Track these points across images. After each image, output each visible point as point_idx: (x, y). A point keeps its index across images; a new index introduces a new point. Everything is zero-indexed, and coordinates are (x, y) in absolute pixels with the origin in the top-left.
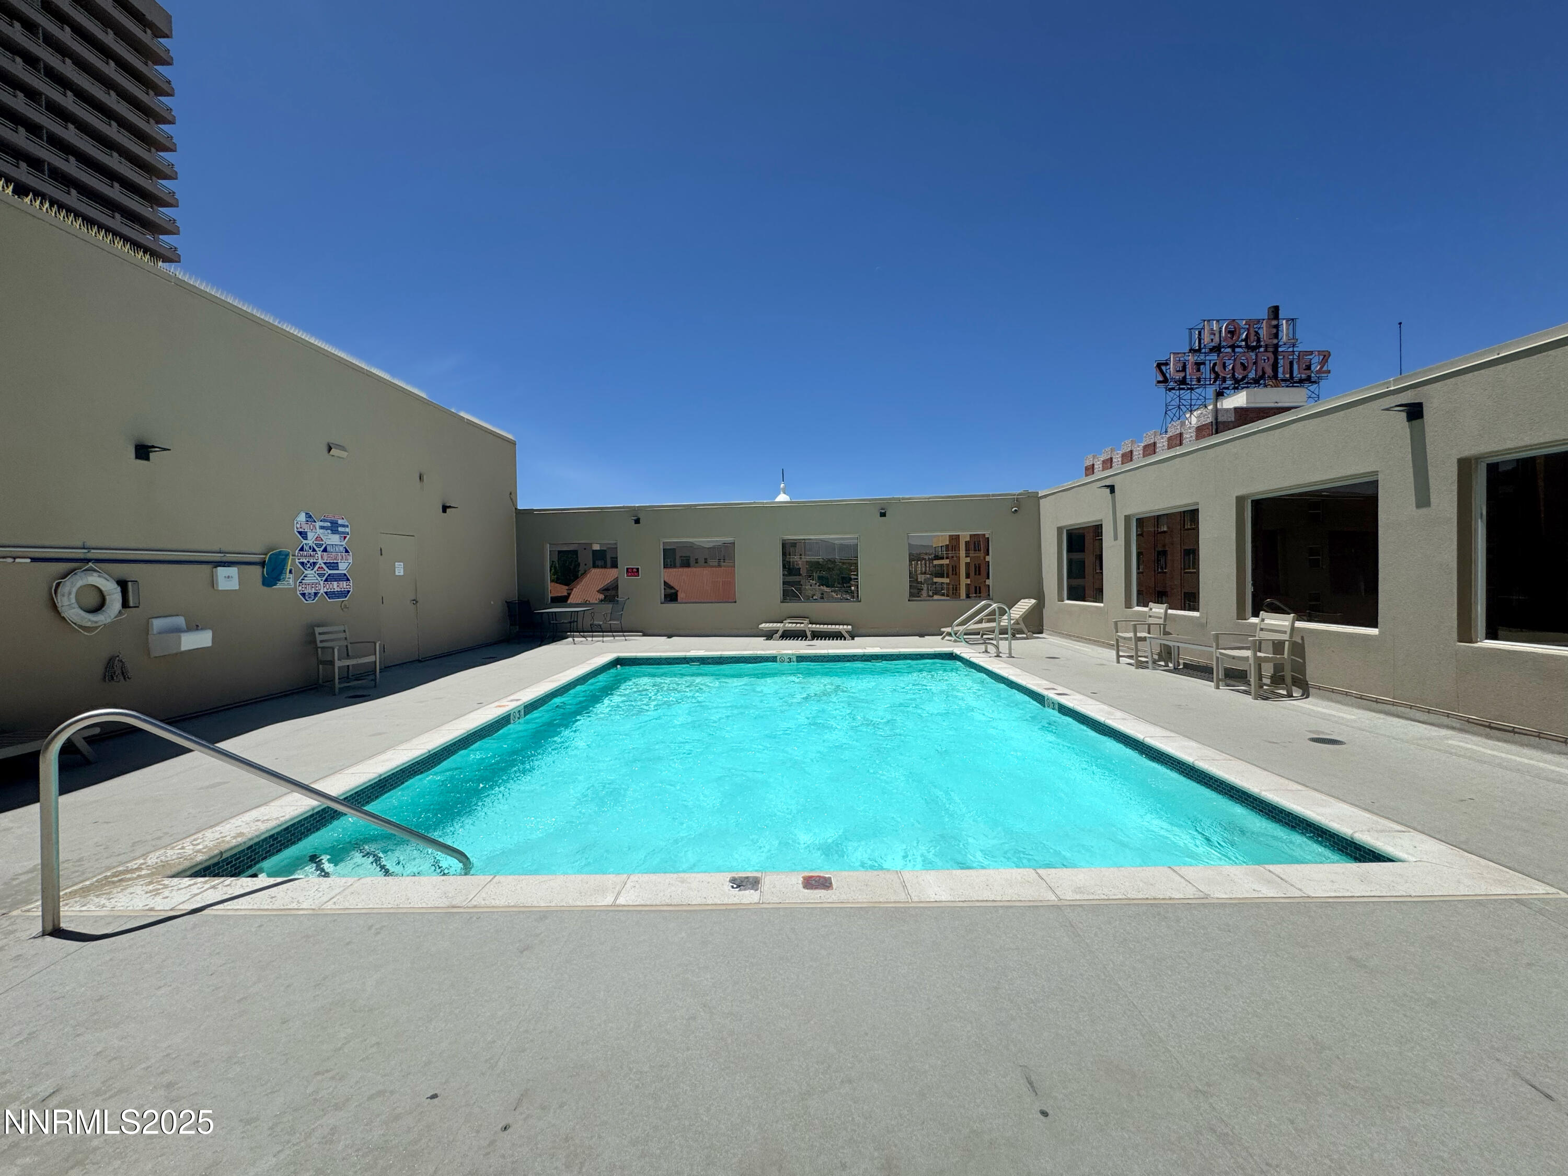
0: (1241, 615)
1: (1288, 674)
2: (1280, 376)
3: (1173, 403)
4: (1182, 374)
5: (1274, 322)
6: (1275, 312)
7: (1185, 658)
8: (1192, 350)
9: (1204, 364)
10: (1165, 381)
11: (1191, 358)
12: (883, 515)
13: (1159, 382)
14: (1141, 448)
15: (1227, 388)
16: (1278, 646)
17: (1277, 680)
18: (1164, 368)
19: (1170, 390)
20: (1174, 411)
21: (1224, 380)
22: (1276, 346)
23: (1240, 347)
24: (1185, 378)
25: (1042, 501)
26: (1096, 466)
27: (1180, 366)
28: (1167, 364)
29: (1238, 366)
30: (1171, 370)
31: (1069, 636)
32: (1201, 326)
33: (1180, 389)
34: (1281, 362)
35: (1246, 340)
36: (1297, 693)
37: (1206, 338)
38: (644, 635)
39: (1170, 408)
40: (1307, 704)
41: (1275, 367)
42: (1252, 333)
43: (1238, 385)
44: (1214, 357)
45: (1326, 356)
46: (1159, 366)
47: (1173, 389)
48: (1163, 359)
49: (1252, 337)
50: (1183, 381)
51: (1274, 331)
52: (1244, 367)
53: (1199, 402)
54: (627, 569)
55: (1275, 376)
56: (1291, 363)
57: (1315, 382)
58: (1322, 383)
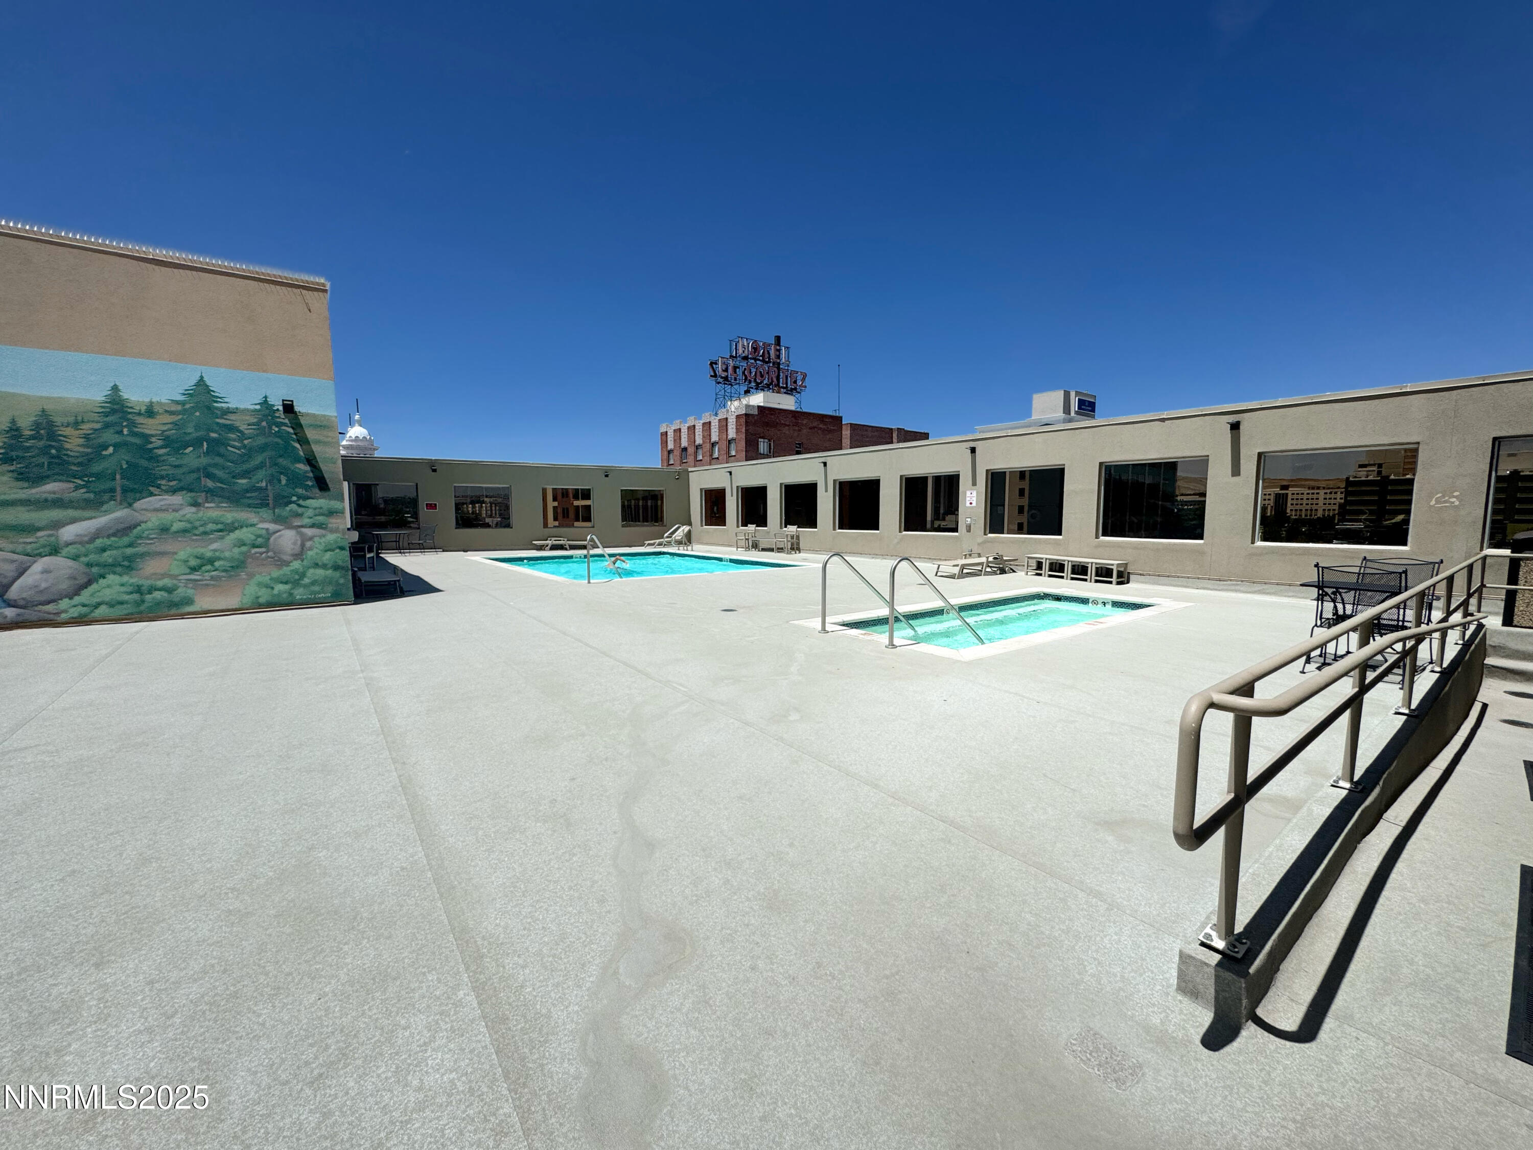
0: (781, 528)
1: (795, 546)
2: (781, 385)
3: (720, 393)
4: (726, 374)
5: (778, 348)
6: (778, 339)
7: (762, 546)
8: (731, 356)
9: (739, 368)
10: (715, 376)
11: (731, 363)
12: (607, 476)
13: (711, 376)
14: (701, 424)
15: (752, 388)
16: (792, 537)
17: (792, 549)
18: (714, 366)
19: (719, 383)
20: (721, 399)
21: (750, 382)
22: (779, 364)
23: (759, 360)
24: (727, 376)
25: (690, 474)
26: (669, 433)
27: (724, 367)
28: (716, 364)
29: (758, 374)
30: (720, 367)
31: (707, 544)
32: (737, 340)
33: (725, 384)
34: (781, 374)
35: (763, 355)
36: (797, 552)
37: (740, 351)
38: (443, 551)
39: (719, 396)
40: (801, 554)
41: (778, 378)
42: (766, 352)
43: (759, 387)
44: (744, 364)
45: (805, 376)
46: (711, 364)
47: (720, 383)
48: (714, 359)
49: (767, 355)
50: (726, 379)
51: (778, 353)
52: (762, 376)
53: (736, 395)
54: (427, 504)
55: (778, 385)
56: (787, 377)
57: (799, 393)
58: (803, 393)
